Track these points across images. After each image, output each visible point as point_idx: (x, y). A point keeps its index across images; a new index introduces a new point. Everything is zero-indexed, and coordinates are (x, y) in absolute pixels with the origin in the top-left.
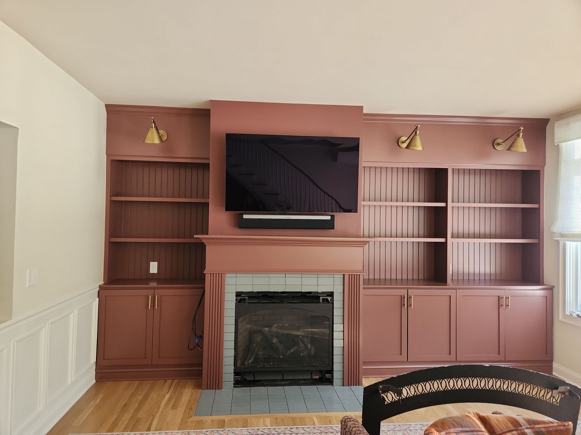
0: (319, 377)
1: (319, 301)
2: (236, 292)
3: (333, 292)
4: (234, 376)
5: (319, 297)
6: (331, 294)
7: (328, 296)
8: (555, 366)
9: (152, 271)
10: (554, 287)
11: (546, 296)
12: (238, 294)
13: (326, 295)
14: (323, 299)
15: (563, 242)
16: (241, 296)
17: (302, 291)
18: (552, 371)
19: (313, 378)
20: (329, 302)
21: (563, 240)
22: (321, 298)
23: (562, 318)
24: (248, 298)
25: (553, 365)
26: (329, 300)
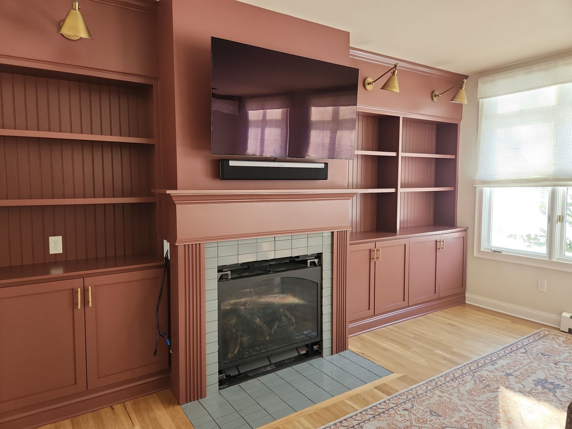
0: (306, 351)
1: (307, 266)
2: (218, 266)
3: (322, 253)
4: (219, 375)
5: (307, 260)
6: (319, 256)
7: (316, 258)
8: (468, 295)
9: (52, 251)
10: (468, 228)
11: (464, 237)
12: (220, 269)
13: (314, 258)
14: (310, 262)
15: (480, 188)
16: (223, 271)
17: (292, 256)
18: (465, 301)
19: (301, 354)
20: (317, 265)
21: (480, 187)
22: (309, 261)
23: (476, 254)
24: (230, 273)
25: (466, 295)
26: (317, 262)
